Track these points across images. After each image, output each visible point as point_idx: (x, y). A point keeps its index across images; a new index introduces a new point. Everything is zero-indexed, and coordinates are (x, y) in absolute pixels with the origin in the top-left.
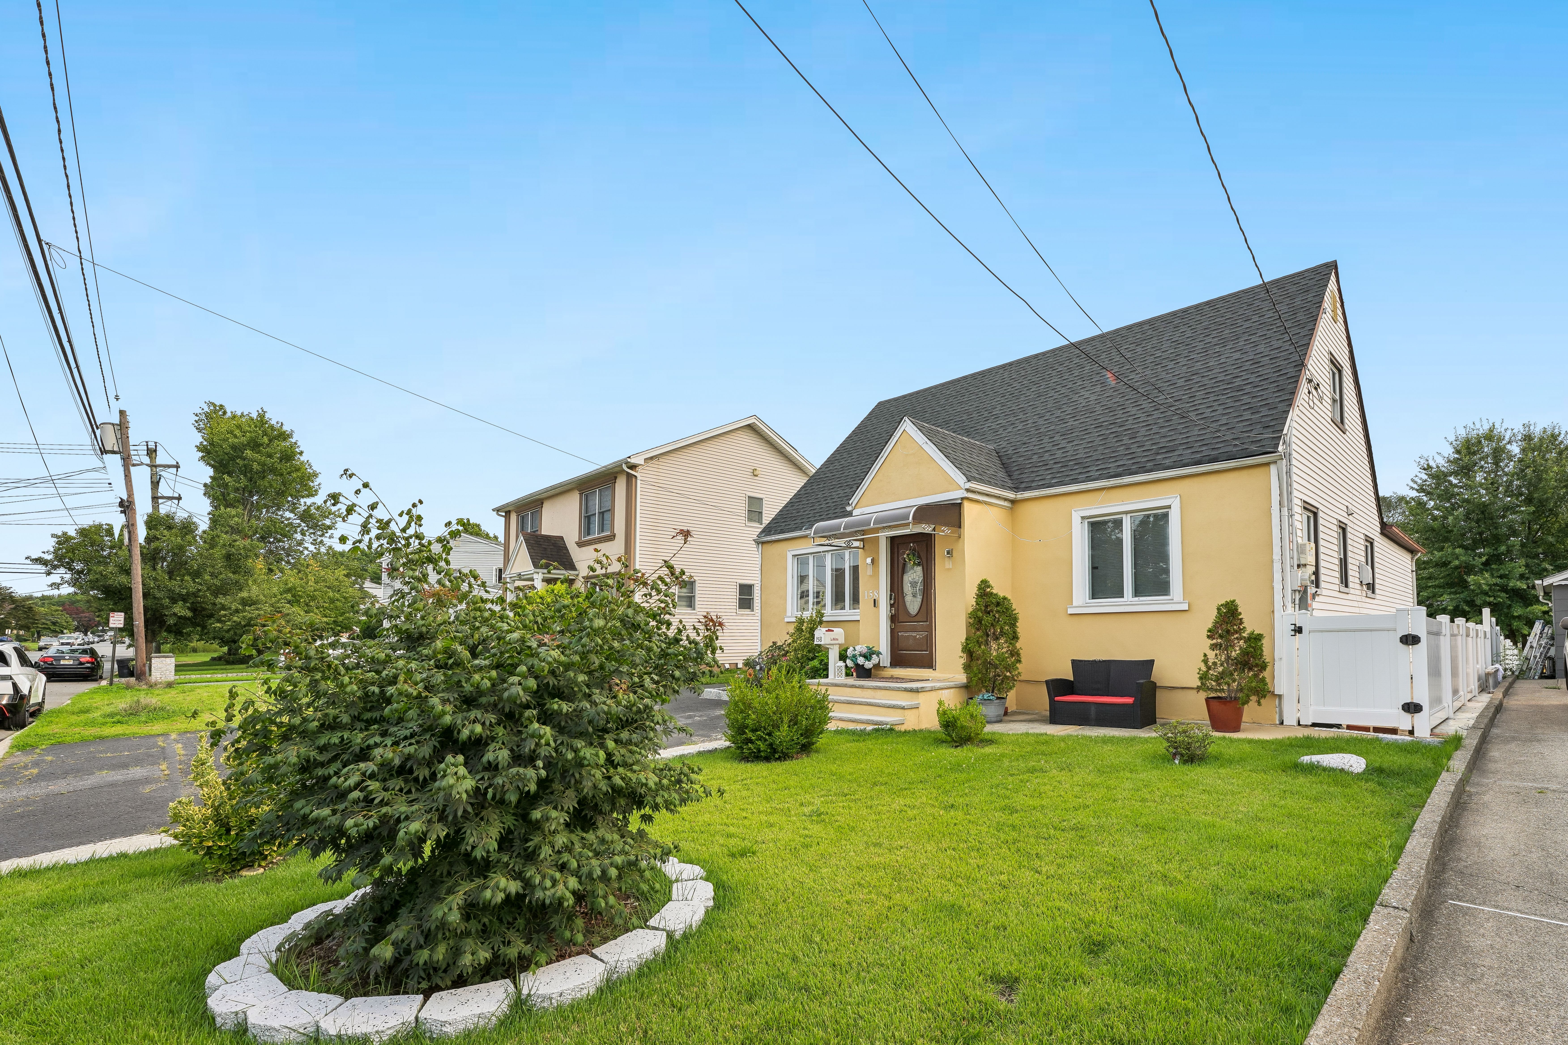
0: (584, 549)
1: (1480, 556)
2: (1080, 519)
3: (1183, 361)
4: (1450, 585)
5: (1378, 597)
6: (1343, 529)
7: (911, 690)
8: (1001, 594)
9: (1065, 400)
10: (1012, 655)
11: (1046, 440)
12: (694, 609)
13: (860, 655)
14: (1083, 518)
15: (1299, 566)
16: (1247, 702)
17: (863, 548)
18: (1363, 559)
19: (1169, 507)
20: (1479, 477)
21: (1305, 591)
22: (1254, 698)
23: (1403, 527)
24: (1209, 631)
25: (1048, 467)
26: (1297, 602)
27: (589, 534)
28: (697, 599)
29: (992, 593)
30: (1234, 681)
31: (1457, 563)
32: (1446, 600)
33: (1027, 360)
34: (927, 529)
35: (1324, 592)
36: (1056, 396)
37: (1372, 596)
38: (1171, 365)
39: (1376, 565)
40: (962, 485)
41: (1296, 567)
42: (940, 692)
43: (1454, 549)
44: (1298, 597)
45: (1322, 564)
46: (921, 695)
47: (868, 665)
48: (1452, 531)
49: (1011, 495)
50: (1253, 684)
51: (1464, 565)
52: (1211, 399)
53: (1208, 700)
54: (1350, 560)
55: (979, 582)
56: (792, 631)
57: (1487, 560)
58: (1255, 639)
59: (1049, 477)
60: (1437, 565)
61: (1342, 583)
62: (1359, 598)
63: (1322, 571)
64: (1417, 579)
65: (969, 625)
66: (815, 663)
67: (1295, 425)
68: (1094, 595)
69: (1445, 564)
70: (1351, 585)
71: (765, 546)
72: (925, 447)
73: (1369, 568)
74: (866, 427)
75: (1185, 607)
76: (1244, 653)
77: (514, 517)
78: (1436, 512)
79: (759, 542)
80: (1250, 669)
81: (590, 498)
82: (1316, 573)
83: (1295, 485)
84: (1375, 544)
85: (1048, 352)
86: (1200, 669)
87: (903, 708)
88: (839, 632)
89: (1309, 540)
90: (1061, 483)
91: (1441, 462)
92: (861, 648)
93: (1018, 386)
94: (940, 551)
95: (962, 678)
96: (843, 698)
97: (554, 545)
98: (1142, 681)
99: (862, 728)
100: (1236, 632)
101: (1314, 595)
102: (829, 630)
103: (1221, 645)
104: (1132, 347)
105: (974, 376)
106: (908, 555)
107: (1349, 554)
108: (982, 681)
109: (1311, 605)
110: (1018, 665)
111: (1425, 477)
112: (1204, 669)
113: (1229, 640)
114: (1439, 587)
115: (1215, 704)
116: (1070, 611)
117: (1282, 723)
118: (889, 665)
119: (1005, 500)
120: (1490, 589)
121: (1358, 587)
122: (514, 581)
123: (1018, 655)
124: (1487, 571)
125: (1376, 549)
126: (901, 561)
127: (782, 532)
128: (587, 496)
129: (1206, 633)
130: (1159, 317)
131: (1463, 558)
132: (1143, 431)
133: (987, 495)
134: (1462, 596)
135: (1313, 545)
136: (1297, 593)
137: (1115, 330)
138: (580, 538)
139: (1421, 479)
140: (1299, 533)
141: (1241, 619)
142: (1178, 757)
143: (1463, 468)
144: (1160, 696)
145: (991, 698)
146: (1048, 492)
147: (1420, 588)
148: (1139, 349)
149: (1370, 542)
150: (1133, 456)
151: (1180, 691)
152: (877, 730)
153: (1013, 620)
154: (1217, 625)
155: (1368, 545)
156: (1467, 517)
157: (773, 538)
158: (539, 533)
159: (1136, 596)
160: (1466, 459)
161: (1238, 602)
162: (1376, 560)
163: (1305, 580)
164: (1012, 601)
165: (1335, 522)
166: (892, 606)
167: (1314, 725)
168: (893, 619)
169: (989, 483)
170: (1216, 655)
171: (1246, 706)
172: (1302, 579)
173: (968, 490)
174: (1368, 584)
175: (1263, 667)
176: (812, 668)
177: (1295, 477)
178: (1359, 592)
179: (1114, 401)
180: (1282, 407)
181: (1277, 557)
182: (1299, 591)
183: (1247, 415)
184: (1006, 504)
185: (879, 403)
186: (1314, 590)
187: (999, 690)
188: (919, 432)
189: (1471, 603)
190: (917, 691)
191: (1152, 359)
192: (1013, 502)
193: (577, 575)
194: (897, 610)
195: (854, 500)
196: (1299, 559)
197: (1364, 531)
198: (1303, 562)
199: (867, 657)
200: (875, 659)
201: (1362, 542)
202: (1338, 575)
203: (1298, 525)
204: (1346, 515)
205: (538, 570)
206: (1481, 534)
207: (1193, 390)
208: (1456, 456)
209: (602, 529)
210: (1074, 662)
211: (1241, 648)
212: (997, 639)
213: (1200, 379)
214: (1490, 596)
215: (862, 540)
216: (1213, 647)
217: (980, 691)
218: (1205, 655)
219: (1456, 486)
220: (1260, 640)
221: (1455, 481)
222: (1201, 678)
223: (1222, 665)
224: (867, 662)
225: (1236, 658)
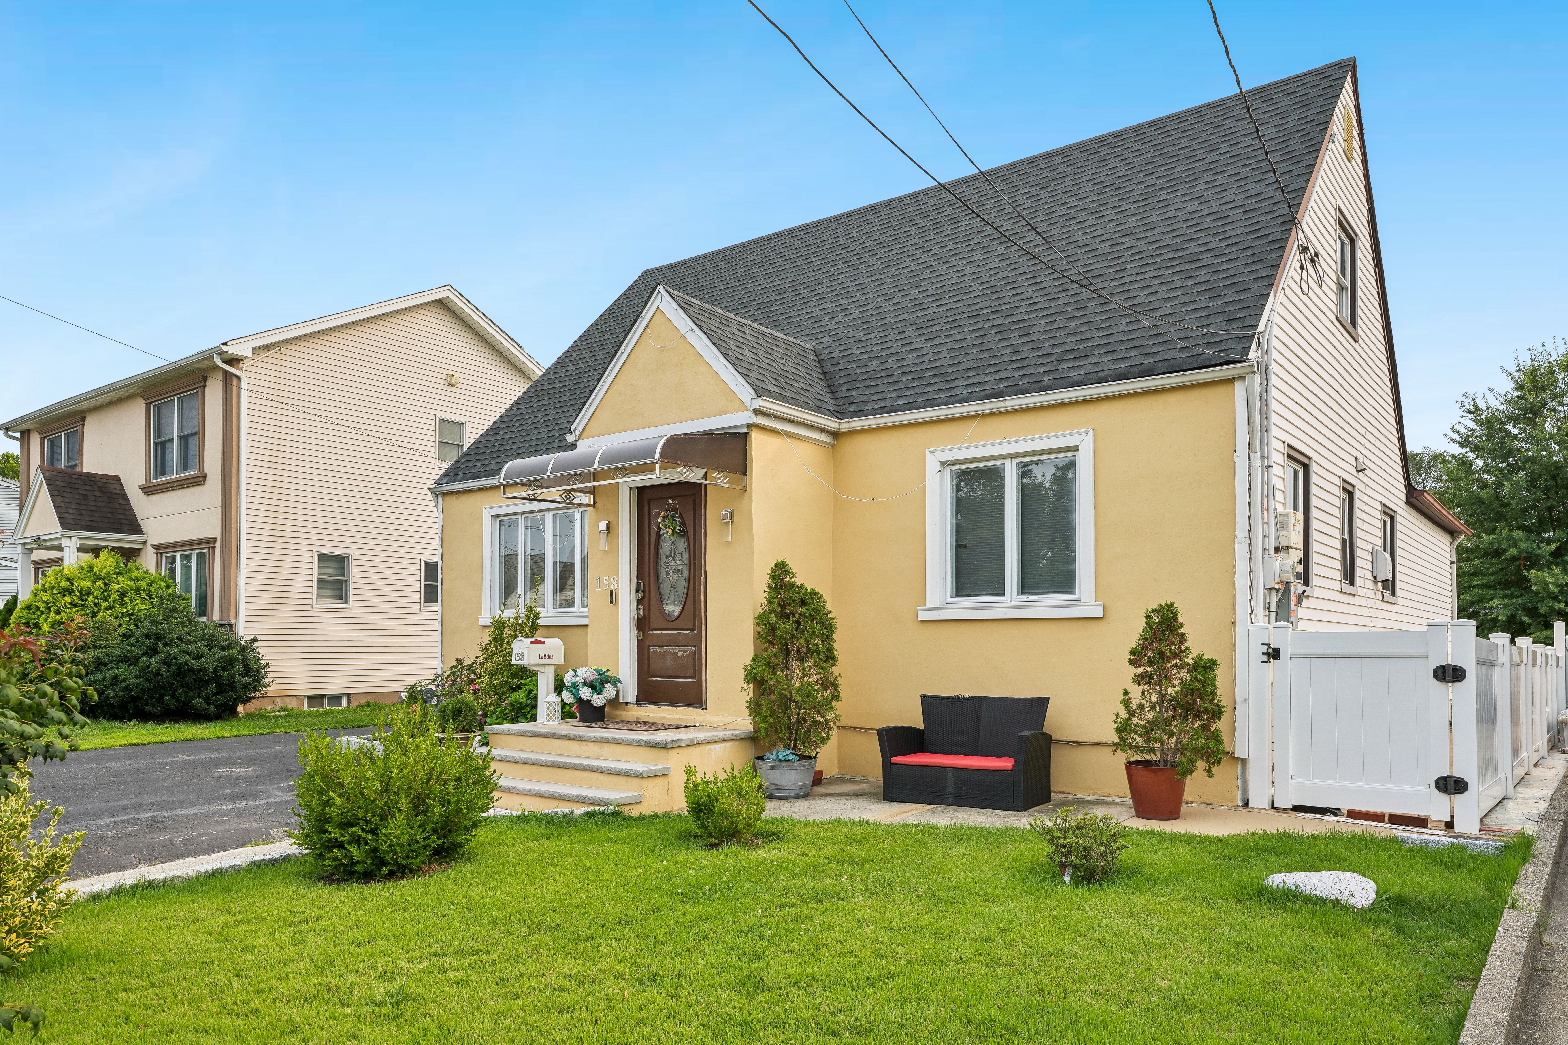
0: (155, 498)
1: (1548, 542)
2: (938, 467)
3: (1110, 214)
4: (1506, 585)
5: (1399, 601)
6: (1350, 493)
7: (656, 746)
8: (809, 586)
9: (927, 273)
10: (826, 688)
11: (893, 335)
12: (346, 602)
13: (585, 684)
14: (943, 464)
15: (1277, 550)
16: (1190, 771)
17: (594, 506)
18: (1379, 542)
19: (1076, 449)
20: (1549, 425)
21: (1287, 591)
22: (1201, 765)
23: (1440, 496)
24: (1133, 653)
25: (892, 379)
26: (1273, 608)
27: (163, 473)
28: (351, 585)
29: (793, 585)
30: (1172, 734)
31: (1514, 551)
32: (1498, 607)
33: (874, 209)
34: (694, 475)
35: (1318, 593)
36: (914, 266)
37: (1392, 599)
38: (1091, 220)
39: (1398, 551)
40: (748, 404)
41: (1272, 551)
42: (707, 747)
43: (1511, 531)
44: (1274, 600)
45: (1315, 547)
46: (672, 753)
47: (598, 700)
48: (1508, 504)
49: (831, 424)
50: (1202, 742)
51: (1525, 555)
52: (1147, 275)
53: (1129, 765)
54: (1358, 543)
55: (772, 566)
56: (487, 639)
57: (1558, 548)
58: (1204, 667)
59: (893, 395)
60: (1486, 554)
61: (1345, 578)
62: (1370, 603)
63: (1315, 558)
64: (1458, 576)
65: (759, 637)
66: (520, 696)
67: (1277, 319)
68: (959, 591)
69: (1498, 553)
70: (1359, 581)
71: (448, 499)
72: (690, 337)
73: (1388, 556)
74: (621, 309)
75: (1098, 612)
76: (1188, 690)
77: (36, 442)
78: (1486, 476)
79: (439, 493)
80: (1197, 716)
81: (164, 411)
82: (1305, 561)
83: (1274, 418)
84: (1398, 518)
85: (906, 197)
86: (1117, 716)
87: (640, 776)
88: (554, 645)
89: (1295, 508)
90: (910, 406)
91: (1494, 403)
92: (586, 673)
93: (858, 249)
94: (713, 511)
95: (745, 723)
96: (545, 758)
97: (102, 490)
98: (1026, 733)
99: (567, 811)
100: (1175, 656)
101: (1301, 597)
102: (537, 642)
103: (1151, 676)
104: (1034, 190)
105: (791, 232)
106: (664, 518)
107: (1358, 533)
108: (774, 728)
109: (1295, 613)
110: (834, 703)
111: (1472, 425)
112: (1124, 714)
113: (1163, 670)
114: (1489, 587)
115: (1141, 773)
116: (922, 616)
117: (1246, 804)
118: (634, 700)
119: (823, 431)
120: (1561, 592)
121: (1370, 585)
122: (31, 550)
123: (836, 686)
124: (1557, 565)
125: (1398, 527)
126: (654, 528)
127: (475, 476)
128: (158, 408)
129: (1127, 656)
130: (1077, 144)
131: (1523, 545)
132: (1041, 324)
133: (792, 422)
134: (1520, 601)
135: (1300, 516)
136: (1274, 593)
137: (1010, 165)
138: (147, 479)
139: (1466, 427)
140: (1279, 496)
141: (1183, 634)
142: (1070, 870)
143: (1526, 410)
144: (1059, 759)
145: (790, 757)
146: (889, 420)
147: (1462, 589)
148: (1044, 194)
149: (1390, 516)
150: (1024, 363)
151: (1089, 748)
152: (590, 815)
153: (827, 629)
154: (1146, 642)
155: (1387, 519)
156: (1532, 482)
157: (460, 486)
158: (78, 469)
159: (1023, 593)
160: (1531, 398)
161: (1178, 606)
162: (1398, 543)
163: (1286, 572)
164: (825, 598)
165: (1337, 481)
166: (639, 602)
167: (1297, 808)
168: (642, 624)
169: (795, 402)
170: (1143, 693)
171: (1189, 777)
172: (1281, 571)
173: (757, 412)
174: (1385, 581)
175: (1217, 714)
176: (512, 705)
177: (1274, 405)
178: (1370, 594)
179: (999, 276)
180: (1257, 288)
181: (1241, 533)
182: (1277, 591)
183: (1203, 301)
184: (823, 438)
185: (646, 271)
186: (1300, 588)
187: (803, 744)
188: (680, 311)
189: (1532, 612)
190: (664, 747)
191: (1062, 210)
192: (836, 435)
193: (144, 543)
194: (648, 610)
195: (578, 425)
196: (1277, 539)
197: (1381, 498)
198: (1283, 544)
199: (596, 686)
200: (609, 691)
201: (1378, 515)
202: (1339, 565)
203: (1278, 483)
204: (1354, 472)
205: (69, 533)
206: (1550, 509)
207: (1122, 260)
208: (1516, 393)
209: (185, 465)
210: (925, 698)
211: (1182, 682)
212: (802, 659)
213: (1133, 243)
214: (1559, 602)
215: (592, 491)
216: (1139, 679)
217: (774, 745)
218: (1126, 693)
219: (1515, 437)
220: (1212, 670)
221: (1515, 432)
222: (1118, 730)
223: (1152, 708)
224: (596, 696)
225: (1174, 698)
